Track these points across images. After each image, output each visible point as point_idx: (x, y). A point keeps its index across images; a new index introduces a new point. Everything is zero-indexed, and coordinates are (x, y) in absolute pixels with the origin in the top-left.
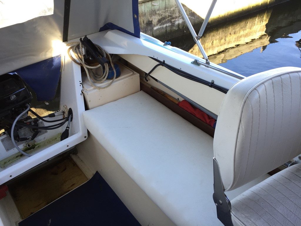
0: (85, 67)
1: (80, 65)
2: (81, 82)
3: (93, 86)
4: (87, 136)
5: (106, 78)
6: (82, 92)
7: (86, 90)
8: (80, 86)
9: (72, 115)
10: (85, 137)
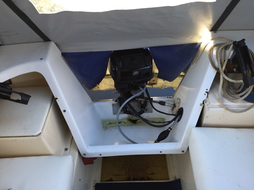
0: (222, 76)
1: (217, 71)
2: (208, 91)
3: (219, 102)
4: (185, 152)
5: (243, 98)
6: (203, 103)
7: (210, 103)
8: (205, 94)
9: (181, 118)
10: (183, 151)
